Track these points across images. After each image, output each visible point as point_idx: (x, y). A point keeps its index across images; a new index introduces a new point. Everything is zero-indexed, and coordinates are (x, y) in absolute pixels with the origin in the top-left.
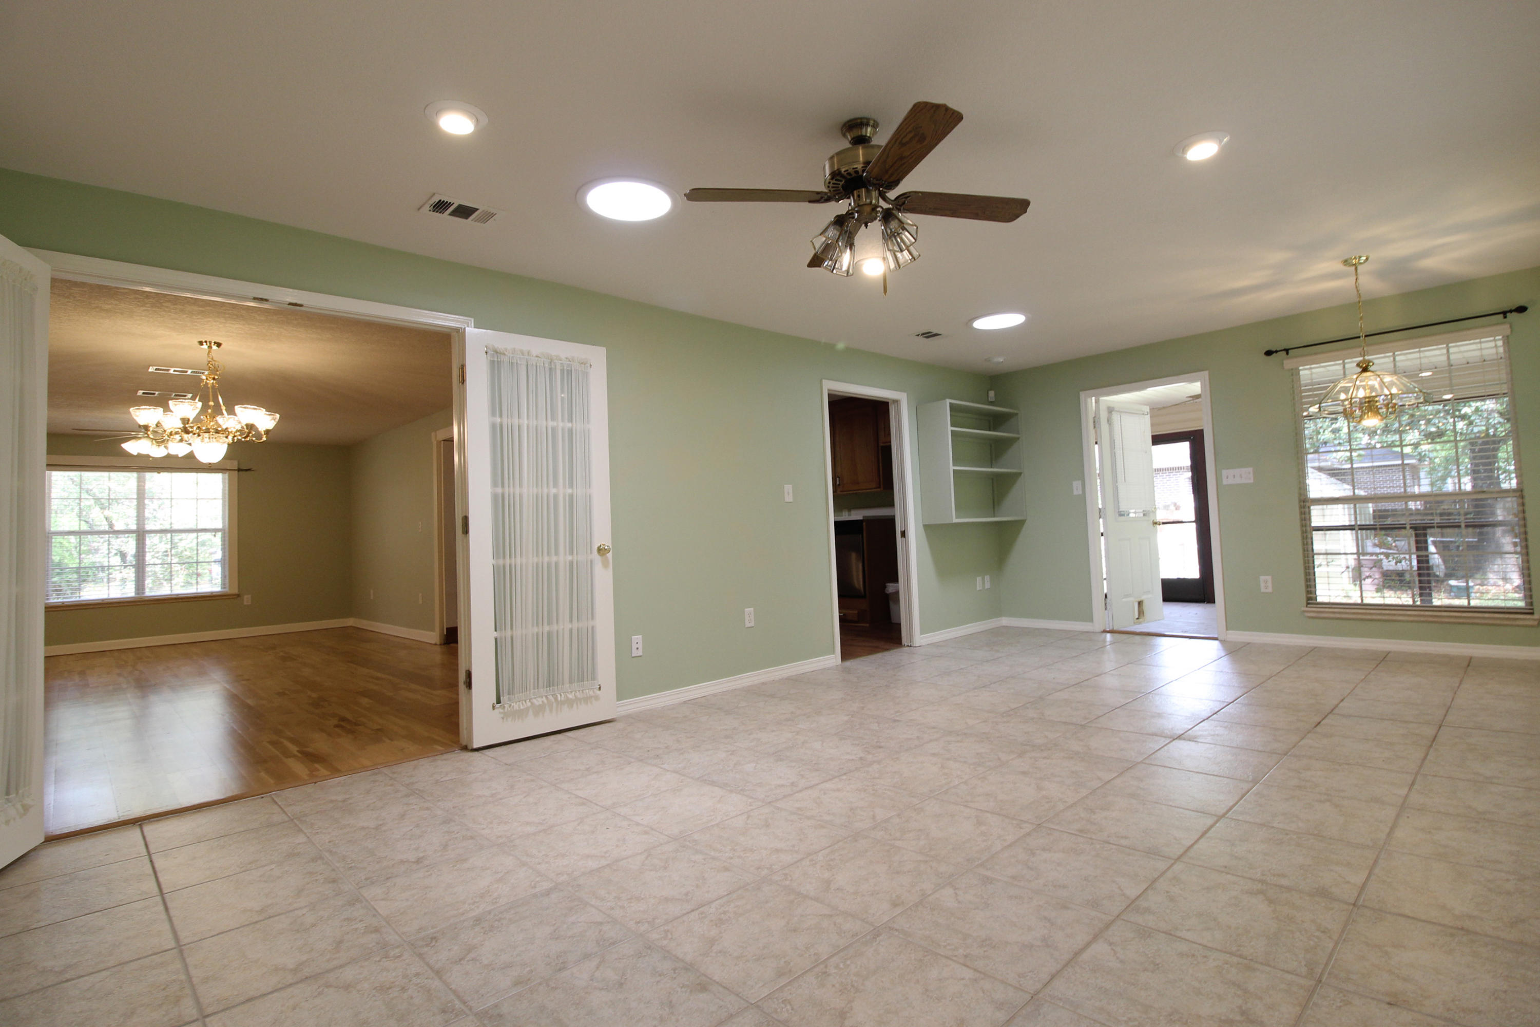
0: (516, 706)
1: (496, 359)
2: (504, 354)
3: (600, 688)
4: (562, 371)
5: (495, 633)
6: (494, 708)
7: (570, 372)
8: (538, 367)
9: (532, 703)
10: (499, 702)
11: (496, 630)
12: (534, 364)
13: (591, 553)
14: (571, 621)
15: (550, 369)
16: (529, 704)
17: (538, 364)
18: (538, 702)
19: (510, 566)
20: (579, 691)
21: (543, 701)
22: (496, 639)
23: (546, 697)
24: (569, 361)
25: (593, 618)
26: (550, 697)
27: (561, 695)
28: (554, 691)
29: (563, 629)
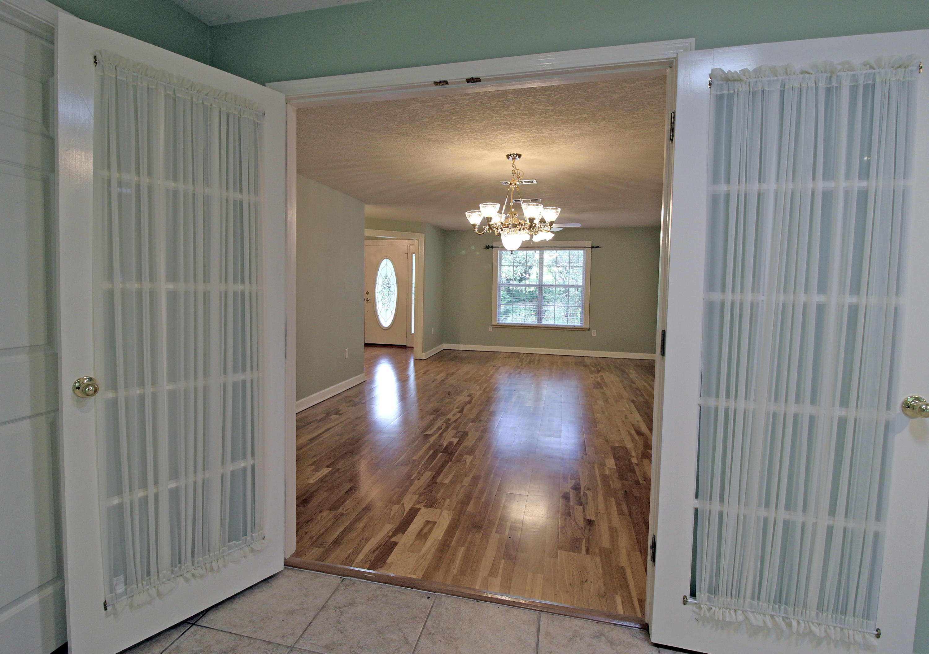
0: (718, 613)
1: (725, 92)
2: (741, 80)
3: (878, 636)
4: (854, 90)
5: (696, 501)
6: (685, 602)
7: (870, 89)
8: (804, 91)
9: (747, 618)
10: (693, 594)
11: (697, 497)
12: (797, 85)
13: (888, 408)
14: (832, 512)
15: (828, 91)
16: (741, 618)
17: (804, 85)
18: (757, 620)
19: (727, 411)
20: (835, 627)
21: (764, 622)
22: (696, 510)
23: (772, 616)
24: (872, 68)
25: (878, 518)
26: (780, 621)
27: (799, 623)
28: (786, 611)
29: (815, 524)
